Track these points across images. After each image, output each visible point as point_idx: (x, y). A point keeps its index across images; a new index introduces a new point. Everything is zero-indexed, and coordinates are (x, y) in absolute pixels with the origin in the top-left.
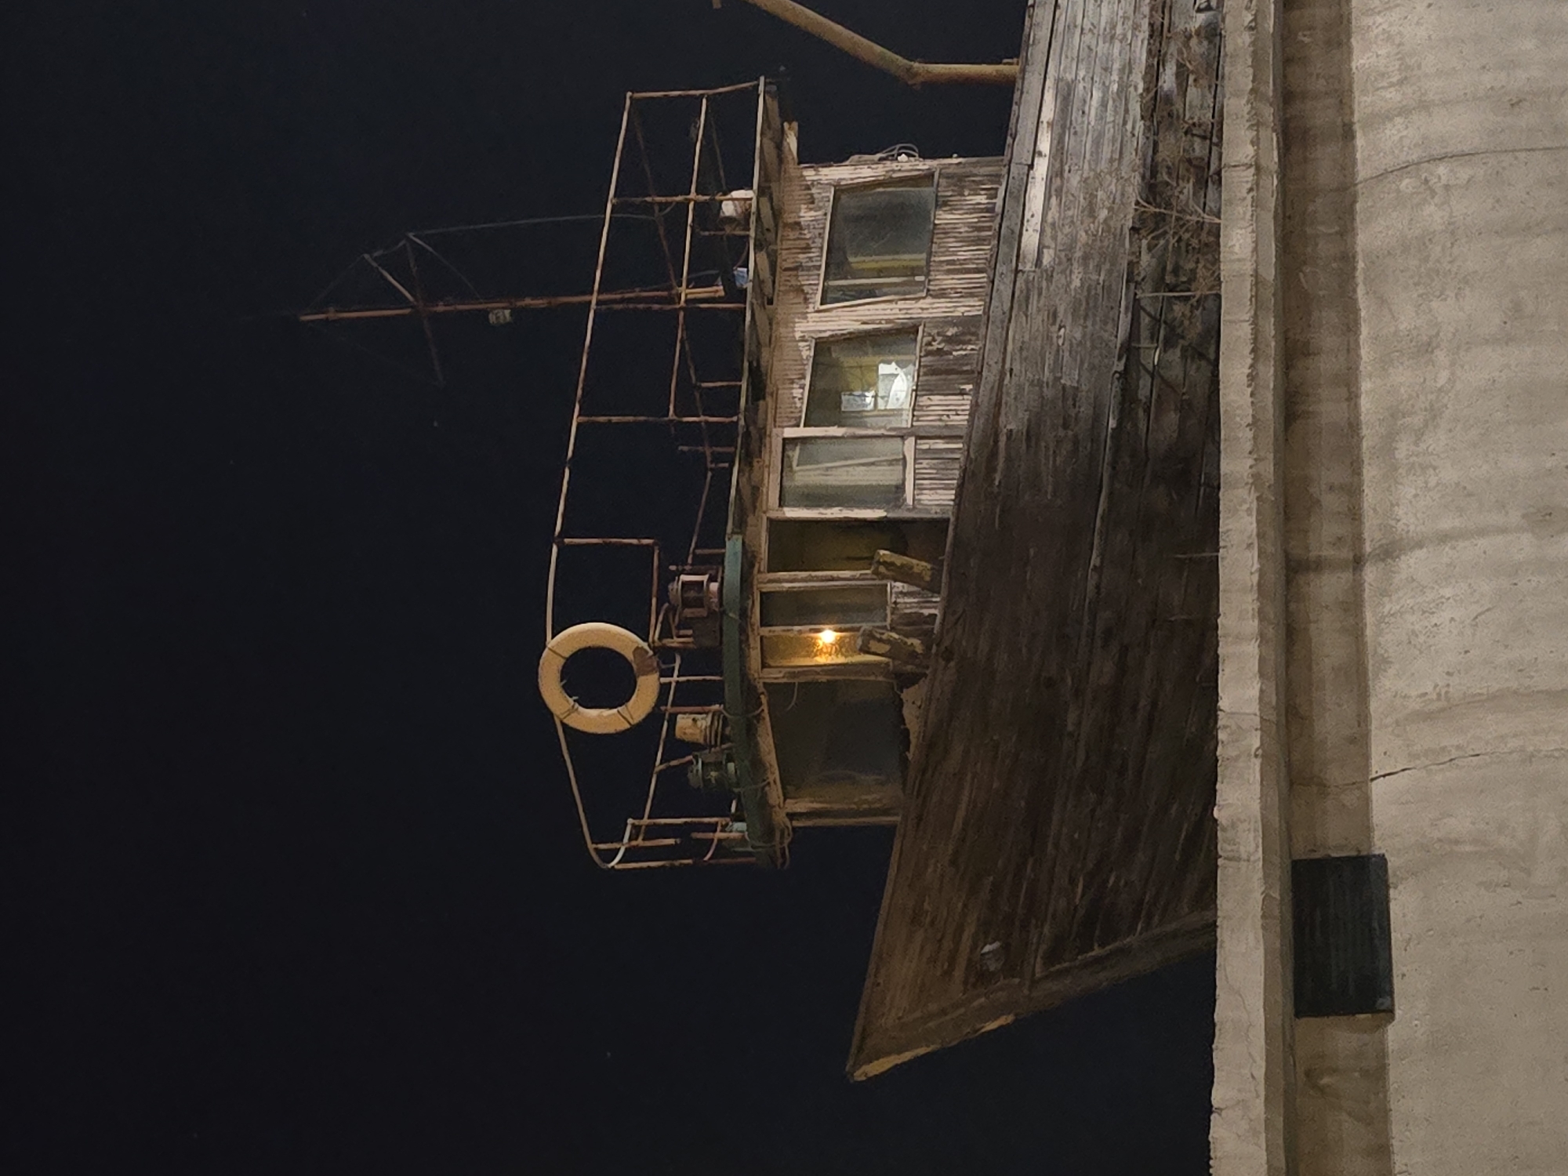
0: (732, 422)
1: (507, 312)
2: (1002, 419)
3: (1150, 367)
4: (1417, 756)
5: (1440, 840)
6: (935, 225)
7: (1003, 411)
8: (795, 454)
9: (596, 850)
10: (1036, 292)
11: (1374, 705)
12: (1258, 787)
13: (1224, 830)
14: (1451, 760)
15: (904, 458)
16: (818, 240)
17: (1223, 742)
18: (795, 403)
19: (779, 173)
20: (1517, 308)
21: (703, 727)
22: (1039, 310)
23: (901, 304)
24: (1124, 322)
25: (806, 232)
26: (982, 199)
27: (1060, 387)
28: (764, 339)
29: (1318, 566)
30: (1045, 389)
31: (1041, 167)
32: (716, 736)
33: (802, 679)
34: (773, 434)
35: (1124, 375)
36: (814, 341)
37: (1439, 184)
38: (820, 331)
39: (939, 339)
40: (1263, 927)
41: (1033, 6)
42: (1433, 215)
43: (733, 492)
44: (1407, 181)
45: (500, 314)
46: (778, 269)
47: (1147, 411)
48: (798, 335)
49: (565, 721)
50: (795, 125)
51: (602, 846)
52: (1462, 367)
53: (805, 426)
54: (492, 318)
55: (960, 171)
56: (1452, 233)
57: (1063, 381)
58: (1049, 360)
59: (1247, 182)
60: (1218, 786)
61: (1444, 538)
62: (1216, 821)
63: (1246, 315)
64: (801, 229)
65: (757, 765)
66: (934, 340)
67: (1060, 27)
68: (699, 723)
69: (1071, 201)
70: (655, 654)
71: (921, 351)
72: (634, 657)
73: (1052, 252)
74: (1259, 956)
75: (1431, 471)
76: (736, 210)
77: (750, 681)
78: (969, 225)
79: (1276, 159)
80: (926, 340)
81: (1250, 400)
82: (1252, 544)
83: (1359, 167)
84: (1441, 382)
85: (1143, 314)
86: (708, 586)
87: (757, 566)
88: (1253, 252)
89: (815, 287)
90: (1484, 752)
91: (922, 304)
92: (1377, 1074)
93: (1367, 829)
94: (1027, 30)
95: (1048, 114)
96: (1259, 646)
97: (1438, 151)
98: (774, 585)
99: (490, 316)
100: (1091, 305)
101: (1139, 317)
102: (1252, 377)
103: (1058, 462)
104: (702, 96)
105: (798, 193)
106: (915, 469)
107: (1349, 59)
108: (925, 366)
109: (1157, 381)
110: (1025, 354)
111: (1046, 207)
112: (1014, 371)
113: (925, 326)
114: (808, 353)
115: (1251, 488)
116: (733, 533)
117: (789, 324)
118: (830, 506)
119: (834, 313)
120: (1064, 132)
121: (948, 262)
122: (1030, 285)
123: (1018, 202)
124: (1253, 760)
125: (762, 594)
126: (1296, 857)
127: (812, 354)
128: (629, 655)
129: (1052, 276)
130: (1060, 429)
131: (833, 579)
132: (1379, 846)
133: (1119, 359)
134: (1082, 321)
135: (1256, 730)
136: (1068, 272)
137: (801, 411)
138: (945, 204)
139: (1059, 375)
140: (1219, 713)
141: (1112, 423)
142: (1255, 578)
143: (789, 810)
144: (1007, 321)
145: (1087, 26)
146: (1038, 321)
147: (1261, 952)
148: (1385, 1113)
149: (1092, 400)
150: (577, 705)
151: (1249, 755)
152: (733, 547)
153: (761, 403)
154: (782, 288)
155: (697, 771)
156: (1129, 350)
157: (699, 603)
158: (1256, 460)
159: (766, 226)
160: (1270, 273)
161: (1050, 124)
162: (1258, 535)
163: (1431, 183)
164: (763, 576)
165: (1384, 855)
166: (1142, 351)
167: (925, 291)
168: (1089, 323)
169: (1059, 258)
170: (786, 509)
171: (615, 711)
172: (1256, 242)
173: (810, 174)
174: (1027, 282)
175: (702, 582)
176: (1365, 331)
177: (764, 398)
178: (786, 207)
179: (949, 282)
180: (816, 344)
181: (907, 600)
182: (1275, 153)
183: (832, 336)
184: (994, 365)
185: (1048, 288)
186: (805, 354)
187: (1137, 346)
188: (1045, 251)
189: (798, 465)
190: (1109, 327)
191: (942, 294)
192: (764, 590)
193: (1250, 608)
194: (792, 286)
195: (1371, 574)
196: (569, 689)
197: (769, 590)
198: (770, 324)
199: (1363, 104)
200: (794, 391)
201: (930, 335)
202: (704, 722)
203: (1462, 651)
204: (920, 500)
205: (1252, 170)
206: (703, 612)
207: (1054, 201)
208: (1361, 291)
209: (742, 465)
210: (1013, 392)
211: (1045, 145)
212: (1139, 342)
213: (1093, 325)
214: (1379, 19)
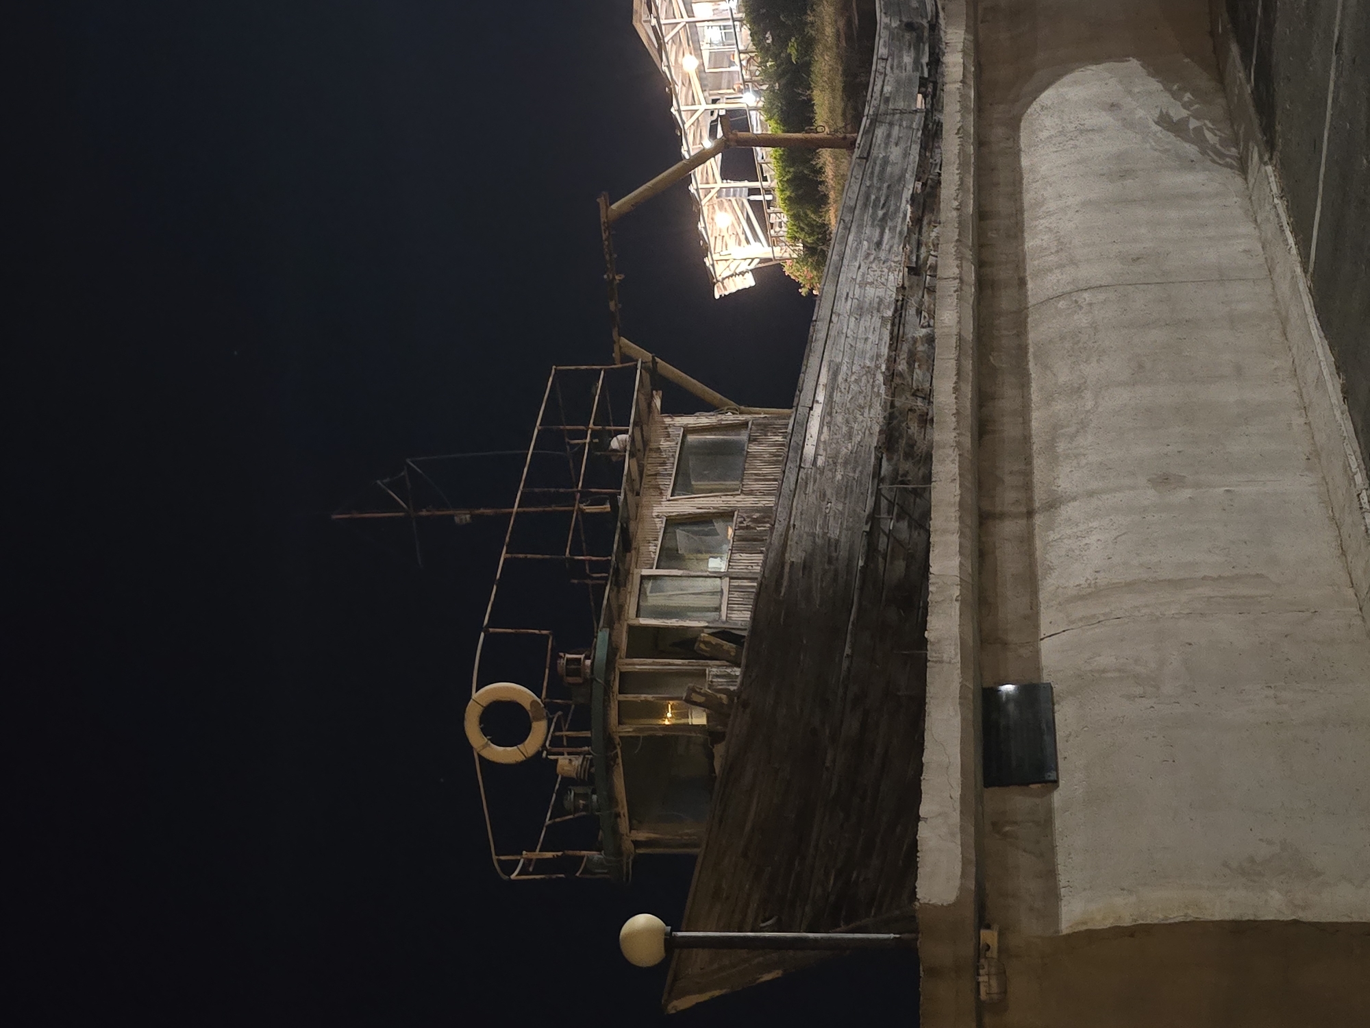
0: (608, 559)
1: (468, 516)
2: (787, 555)
3: (887, 532)
4: (1073, 622)
5: (1091, 671)
6: (748, 452)
7: (788, 548)
8: (649, 585)
9: (499, 861)
10: (812, 480)
11: (1043, 596)
12: (957, 618)
13: (933, 644)
14: (1099, 622)
15: (722, 591)
16: (672, 459)
17: (932, 592)
18: (650, 555)
19: (648, 418)
20: (1141, 366)
21: (576, 765)
22: (814, 491)
23: (724, 498)
24: (870, 502)
25: (664, 454)
26: (780, 438)
27: (827, 539)
28: (632, 513)
29: (1002, 516)
30: (817, 539)
31: (818, 410)
32: (585, 771)
33: (646, 734)
34: (635, 573)
35: (869, 534)
36: (665, 518)
37: (1084, 303)
38: (669, 512)
39: (749, 520)
40: (961, 704)
41: (816, 321)
42: (1082, 320)
43: (605, 602)
44: (1061, 303)
45: (463, 517)
46: (644, 475)
47: (885, 559)
48: (654, 514)
49: (480, 753)
50: (660, 392)
51: (502, 858)
52: (1103, 398)
53: (656, 568)
54: (457, 519)
55: (765, 421)
56: (1095, 328)
57: (829, 535)
58: (820, 522)
59: (954, 287)
60: (928, 618)
61: (1091, 494)
62: (926, 639)
63: (953, 354)
64: (661, 452)
65: (612, 800)
66: (745, 520)
67: (833, 333)
68: (573, 763)
69: (837, 430)
70: (545, 707)
71: (736, 526)
72: (531, 707)
73: (823, 458)
74: (957, 721)
75: (1082, 457)
76: (620, 446)
77: (609, 734)
78: (770, 453)
79: (973, 278)
80: (739, 520)
81: (955, 401)
82: (955, 479)
83: (1030, 299)
84: (1088, 407)
85: (882, 498)
86: (584, 661)
87: (618, 654)
88: (958, 323)
89: (667, 486)
90: (1123, 615)
91: (738, 498)
92: (1046, 823)
93: (1038, 670)
94: (811, 333)
95: (823, 379)
96: (959, 537)
97: (1082, 285)
98: (630, 667)
99: (455, 518)
100: (848, 491)
101: (880, 500)
102: (956, 390)
103: (824, 585)
104: (601, 370)
105: (660, 431)
106: (729, 597)
107: (1023, 244)
108: (737, 536)
109: (892, 539)
110: (803, 516)
111: (820, 432)
112: (796, 527)
113: (739, 512)
114: (661, 525)
115: (954, 449)
116: (603, 627)
117: (650, 507)
118: (671, 618)
119: (680, 502)
120: (833, 391)
121: (756, 474)
122: (809, 476)
123: (803, 427)
124: (956, 603)
125: (621, 673)
126: (985, 686)
127: (664, 526)
128: (527, 707)
129: (823, 472)
130: (826, 565)
131: (670, 664)
132: (1046, 678)
133: (867, 523)
134: (843, 500)
135: (957, 585)
136: (834, 470)
137: (654, 560)
138: (755, 440)
139: (827, 531)
140: (930, 576)
141: (861, 563)
142: (958, 499)
143: (634, 839)
144: (792, 496)
145: (850, 333)
146: (812, 499)
147: (959, 718)
148: (1052, 849)
149: (848, 549)
150: (489, 742)
151: (952, 600)
152: (602, 636)
153: (628, 554)
154: (646, 486)
155: (570, 799)
156: (873, 518)
157: (577, 673)
158: (958, 434)
159: (638, 448)
160: (969, 335)
161: (825, 386)
162: (960, 474)
163: (1079, 303)
164: (621, 661)
165: (1050, 683)
166: (881, 520)
167: (740, 490)
168: (847, 501)
169: (828, 462)
170: (640, 619)
171: (515, 747)
172: (960, 317)
173: (668, 420)
174: (807, 474)
175: (580, 659)
176: (1034, 386)
177: (630, 552)
178: (652, 439)
179: (757, 486)
180: (667, 520)
181: (719, 680)
182: (973, 275)
183: (678, 515)
184: (783, 521)
185: (820, 479)
186: (658, 526)
187: (878, 516)
188: (819, 457)
189: (651, 592)
190: (861, 504)
191: (751, 493)
192: (623, 670)
193: (953, 515)
194: (652, 485)
195: (1039, 519)
196: (485, 731)
197: (626, 670)
198: (637, 507)
199: (1032, 265)
200: (650, 548)
201: (742, 517)
202: (577, 761)
203: (1106, 558)
204: (731, 617)
205: (958, 281)
206: (579, 680)
207: (825, 429)
208: (1031, 365)
209: (613, 585)
210: (795, 539)
211: (821, 397)
212: (880, 514)
213: (850, 503)
214: (1042, 221)
